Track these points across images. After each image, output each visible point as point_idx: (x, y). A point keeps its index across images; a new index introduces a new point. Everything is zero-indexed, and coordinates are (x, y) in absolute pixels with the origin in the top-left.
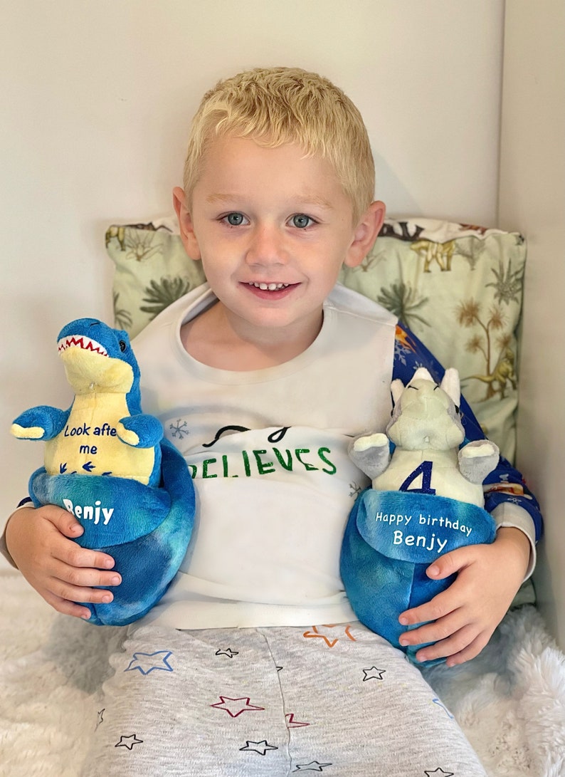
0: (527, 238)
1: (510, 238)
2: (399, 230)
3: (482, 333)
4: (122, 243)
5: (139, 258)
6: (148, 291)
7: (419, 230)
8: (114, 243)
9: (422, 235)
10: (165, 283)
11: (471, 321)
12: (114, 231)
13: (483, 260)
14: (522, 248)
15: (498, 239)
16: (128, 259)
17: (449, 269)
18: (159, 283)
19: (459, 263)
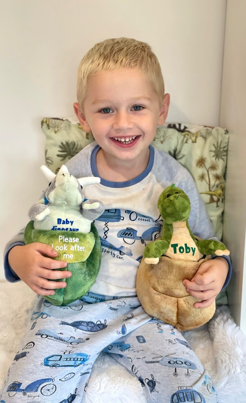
0: (229, 131)
1: (222, 131)
2: (177, 126)
3: (206, 172)
4: (48, 125)
5: (56, 132)
6: (60, 147)
7: (185, 128)
8: (45, 125)
9: (186, 129)
10: (67, 143)
11: (201, 165)
12: (45, 120)
13: (210, 140)
14: (227, 136)
15: (217, 130)
16: (51, 133)
17: (195, 142)
18: (64, 143)
19: (200, 140)
